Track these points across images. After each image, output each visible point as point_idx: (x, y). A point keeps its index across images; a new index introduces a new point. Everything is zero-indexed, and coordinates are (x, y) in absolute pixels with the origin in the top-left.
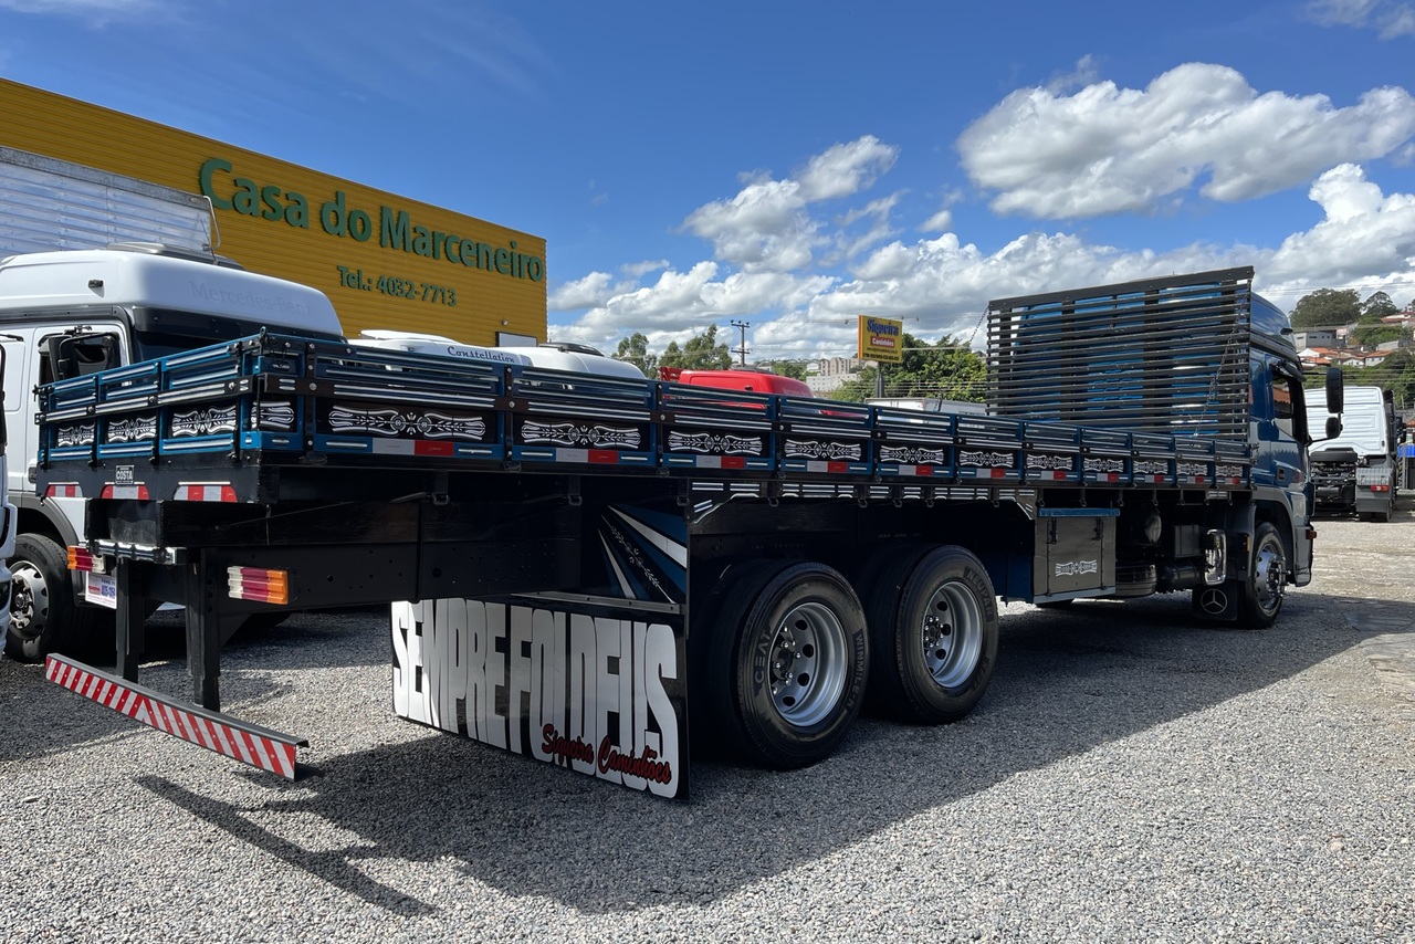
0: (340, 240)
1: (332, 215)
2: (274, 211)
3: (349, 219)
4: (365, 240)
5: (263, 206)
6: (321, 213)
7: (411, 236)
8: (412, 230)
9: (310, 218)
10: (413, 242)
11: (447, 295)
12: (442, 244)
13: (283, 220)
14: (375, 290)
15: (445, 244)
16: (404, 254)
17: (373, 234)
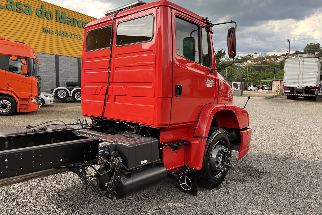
0: (43, 19)
1: (40, 12)
2: (20, 9)
3: (45, 13)
4: (51, 20)
5: (16, 8)
6: (36, 11)
8: (66, 18)
9: (32, 12)
10: (67, 21)
11: (78, 37)
12: (76, 22)
13: (23, 12)
14: (55, 34)
16: (65, 25)
17: (53, 18)
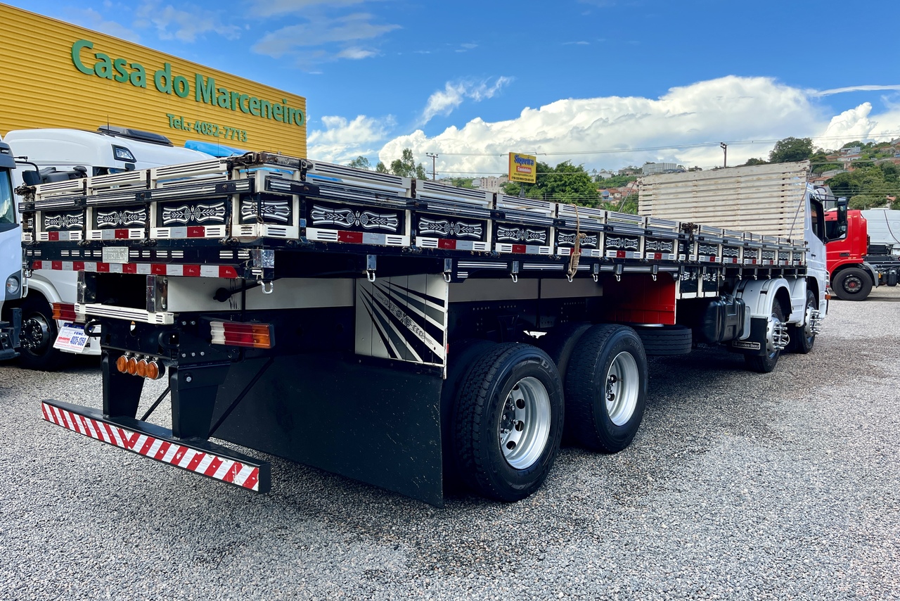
0: (168, 97)
1: (162, 81)
2: (122, 75)
3: (173, 82)
4: (185, 97)
5: (114, 73)
6: (154, 78)
7: (216, 95)
8: (217, 92)
9: (147, 82)
10: (218, 98)
11: (241, 136)
13: (129, 83)
14: (192, 131)
15: (239, 101)
16: (213, 107)
17: (190, 93)
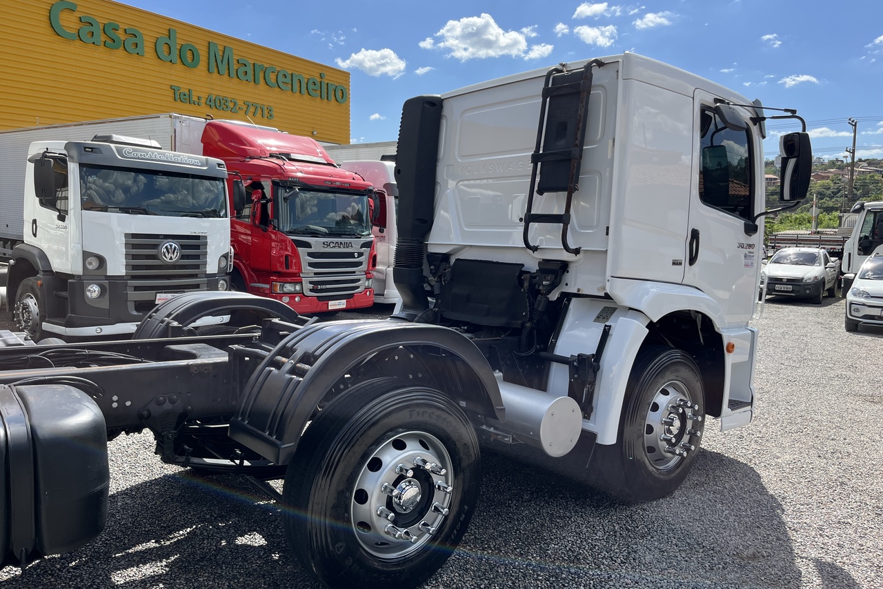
0: (173, 66)
1: (165, 48)
2: (114, 42)
3: (180, 50)
4: (195, 66)
5: (103, 38)
6: (156, 44)
7: (234, 66)
8: (235, 62)
9: (146, 49)
10: (237, 70)
11: (266, 112)
12: (262, 73)
13: (122, 48)
14: (203, 105)
15: (264, 74)
16: (229, 80)
17: (201, 63)
